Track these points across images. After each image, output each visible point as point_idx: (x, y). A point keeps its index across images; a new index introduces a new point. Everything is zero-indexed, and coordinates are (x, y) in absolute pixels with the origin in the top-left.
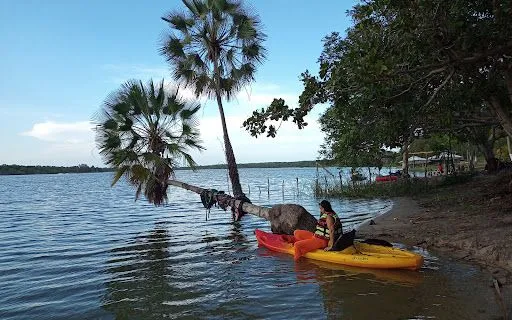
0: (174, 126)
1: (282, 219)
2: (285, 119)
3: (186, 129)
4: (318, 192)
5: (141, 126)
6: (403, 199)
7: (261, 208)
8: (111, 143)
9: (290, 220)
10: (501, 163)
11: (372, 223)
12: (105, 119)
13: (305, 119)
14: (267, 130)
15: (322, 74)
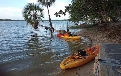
0: (38, 13)
1: (61, 32)
2: (62, 14)
3: (41, 14)
4: (67, 27)
5: (32, 13)
6: (84, 29)
7: (57, 30)
8: (26, 16)
9: (62, 32)
10: (104, 22)
11: (77, 33)
12: (24, 11)
13: (66, 14)
14: (59, 16)
15: (69, 6)
